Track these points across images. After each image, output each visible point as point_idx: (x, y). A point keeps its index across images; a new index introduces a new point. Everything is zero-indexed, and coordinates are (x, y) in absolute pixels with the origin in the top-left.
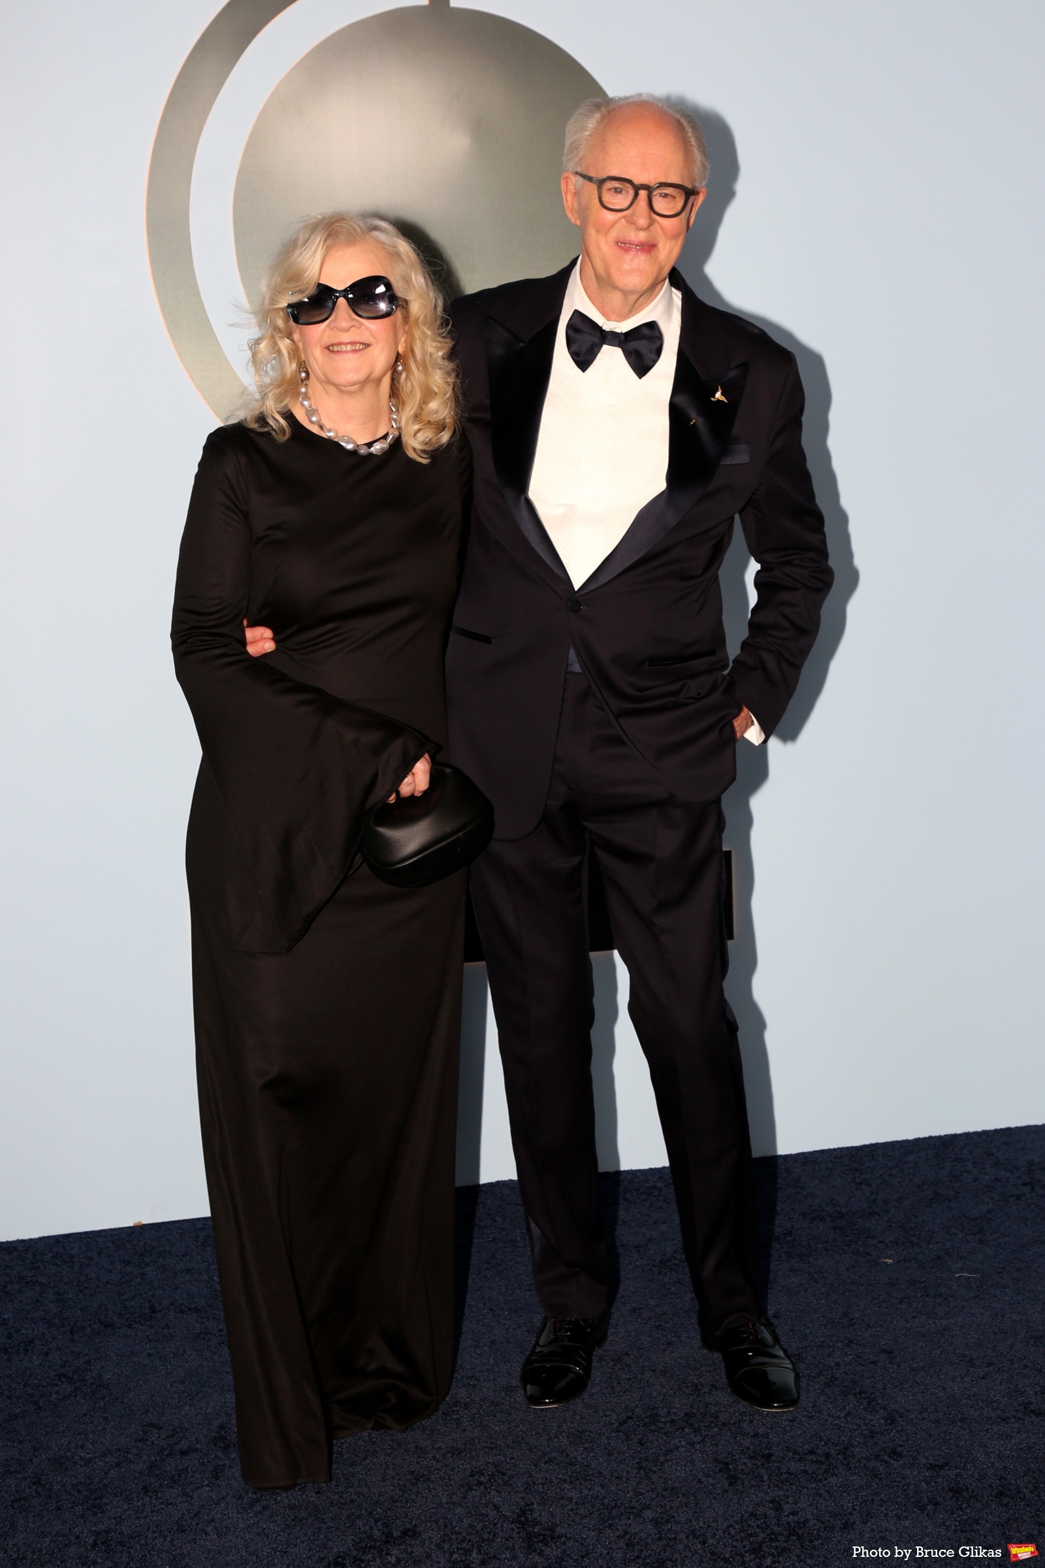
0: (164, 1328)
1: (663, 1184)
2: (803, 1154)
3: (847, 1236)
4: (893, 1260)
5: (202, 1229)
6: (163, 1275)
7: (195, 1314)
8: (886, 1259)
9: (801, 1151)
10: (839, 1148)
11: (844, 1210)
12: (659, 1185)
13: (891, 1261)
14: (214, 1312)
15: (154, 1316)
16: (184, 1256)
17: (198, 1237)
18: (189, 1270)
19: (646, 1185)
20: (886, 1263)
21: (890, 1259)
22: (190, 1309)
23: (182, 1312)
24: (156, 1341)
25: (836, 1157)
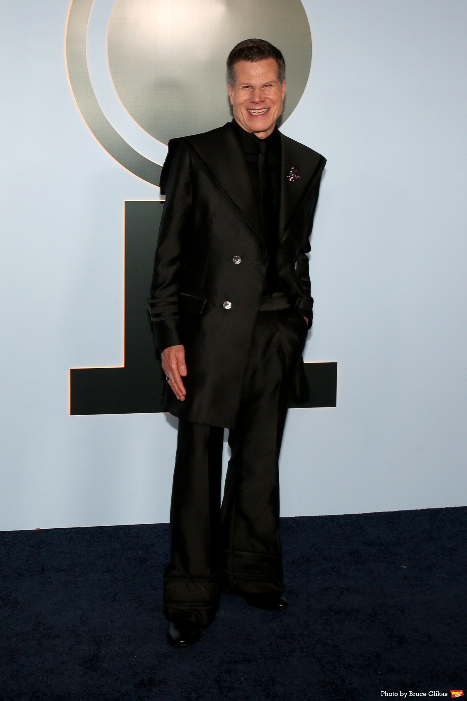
0: (48, 578)
1: (296, 525)
2: (365, 514)
3: (384, 554)
4: (407, 567)
5: (69, 533)
6: (49, 554)
7: (63, 573)
8: (403, 566)
9: (364, 513)
10: (383, 512)
11: (384, 542)
12: (293, 525)
13: (406, 567)
14: (72, 572)
15: (44, 572)
16: (60, 545)
17: (67, 537)
18: (62, 552)
19: (287, 525)
20: (403, 568)
21: (405, 566)
22: (61, 570)
23: (57, 571)
24: (44, 584)
25: (382, 516)
